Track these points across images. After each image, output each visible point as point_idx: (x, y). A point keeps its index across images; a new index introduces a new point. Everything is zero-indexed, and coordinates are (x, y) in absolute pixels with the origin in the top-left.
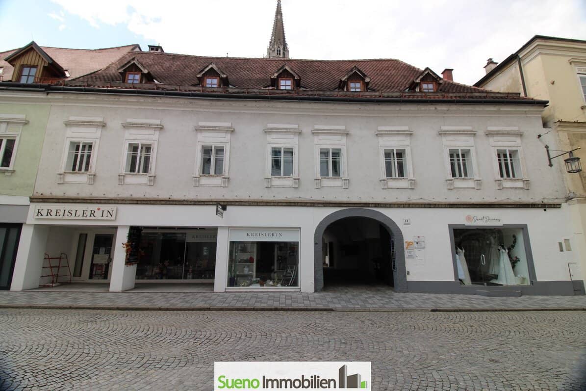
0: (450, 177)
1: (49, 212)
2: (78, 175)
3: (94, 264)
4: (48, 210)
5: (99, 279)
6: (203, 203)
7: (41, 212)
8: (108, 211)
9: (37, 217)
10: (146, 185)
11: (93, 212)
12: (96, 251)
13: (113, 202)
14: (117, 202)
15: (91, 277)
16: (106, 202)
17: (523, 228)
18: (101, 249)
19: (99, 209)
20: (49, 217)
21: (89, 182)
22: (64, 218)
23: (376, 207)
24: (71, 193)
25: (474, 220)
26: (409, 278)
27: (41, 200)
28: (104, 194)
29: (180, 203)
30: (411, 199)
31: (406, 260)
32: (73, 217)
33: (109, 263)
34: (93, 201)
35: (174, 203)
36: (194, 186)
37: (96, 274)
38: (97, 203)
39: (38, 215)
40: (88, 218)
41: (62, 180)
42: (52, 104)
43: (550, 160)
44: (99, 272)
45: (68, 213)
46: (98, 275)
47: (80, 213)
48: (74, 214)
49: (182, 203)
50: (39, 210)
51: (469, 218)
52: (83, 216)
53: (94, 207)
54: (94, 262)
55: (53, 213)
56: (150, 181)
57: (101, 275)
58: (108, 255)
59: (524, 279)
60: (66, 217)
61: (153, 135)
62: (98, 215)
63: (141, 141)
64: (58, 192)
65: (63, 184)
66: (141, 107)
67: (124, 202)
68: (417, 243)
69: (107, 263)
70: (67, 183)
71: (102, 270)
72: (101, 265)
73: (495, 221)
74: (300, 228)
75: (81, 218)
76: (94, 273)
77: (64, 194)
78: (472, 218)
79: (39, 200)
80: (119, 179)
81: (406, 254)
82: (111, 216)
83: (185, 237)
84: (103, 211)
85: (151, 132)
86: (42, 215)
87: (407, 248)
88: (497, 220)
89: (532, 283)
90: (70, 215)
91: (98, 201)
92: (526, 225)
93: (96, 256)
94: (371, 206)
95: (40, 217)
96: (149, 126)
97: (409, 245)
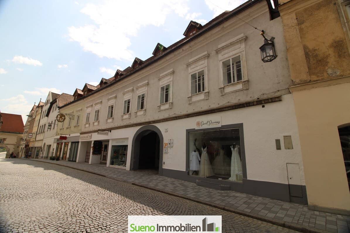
0: (190, 95)
10: (97, 125)
19: (89, 135)
23: (154, 123)
25: (201, 125)
26: (165, 167)
28: (91, 130)
30: (170, 115)
31: (164, 155)
36: (106, 123)
51: (198, 124)
56: (98, 123)
61: (100, 106)
63: (98, 109)
68: (169, 144)
73: (215, 123)
74: (128, 138)
78: (200, 123)
80: (93, 124)
81: (164, 151)
87: (165, 147)
88: (217, 122)
94: (152, 123)
97: (166, 145)
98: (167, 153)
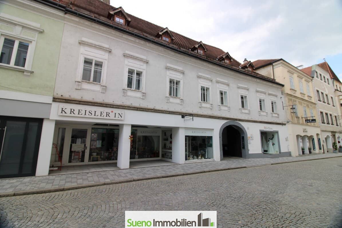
0: (260, 110)
1: (72, 111)
2: (93, 84)
3: (72, 151)
4: (71, 109)
5: (77, 162)
6: (173, 113)
7: (65, 111)
8: (119, 114)
9: (61, 114)
10: (140, 98)
11: (108, 114)
12: (73, 141)
13: (122, 107)
14: (124, 107)
15: (70, 161)
16: (117, 107)
17: (277, 132)
18: (77, 140)
19: (112, 112)
20: (72, 115)
21: (102, 91)
22: (85, 116)
24: (87, 97)
26: (250, 152)
27: (64, 101)
28: (113, 101)
29: (162, 112)
30: (249, 118)
31: (249, 144)
32: (93, 116)
33: (84, 150)
34: (108, 106)
35: (159, 112)
36: (166, 102)
37: (74, 159)
38: (110, 107)
39: (62, 113)
40: (105, 117)
41: (80, 86)
42: (65, 22)
43: (283, 107)
44: (77, 157)
45: (89, 113)
46: (77, 159)
47: (98, 113)
48: (93, 114)
49: (163, 112)
50: (62, 109)
52: (101, 116)
53: (109, 110)
54: (72, 150)
55: (76, 112)
56: (143, 96)
57: (79, 159)
58: (84, 144)
59: (277, 151)
60: (87, 116)
61: (143, 66)
62: (112, 116)
63: (137, 69)
64: (76, 96)
65: (80, 89)
66: (134, 45)
67: (129, 108)
68: (251, 137)
69: (83, 150)
70: (83, 89)
71: (79, 155)
72: (78, 152)
74: (213, 129)
75: (99, 117)
76: (73, 158)
77: (82, 97)
79: (62, 101)
80: (124, 92)
81: (248, 142)
82: (121, 117)
83: (137, 132)
84: (115, 113)
85: (141, 63)
86: (66, 113)
89: (280, 153)
90: (91, 114)
91: (112, 106)
92: (278, 131)
93: (73, 145)
94: (238, 120)
95: (64, 114)
96: (141, 60)
97: (249, 138)
98: (250, 143)
